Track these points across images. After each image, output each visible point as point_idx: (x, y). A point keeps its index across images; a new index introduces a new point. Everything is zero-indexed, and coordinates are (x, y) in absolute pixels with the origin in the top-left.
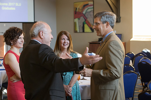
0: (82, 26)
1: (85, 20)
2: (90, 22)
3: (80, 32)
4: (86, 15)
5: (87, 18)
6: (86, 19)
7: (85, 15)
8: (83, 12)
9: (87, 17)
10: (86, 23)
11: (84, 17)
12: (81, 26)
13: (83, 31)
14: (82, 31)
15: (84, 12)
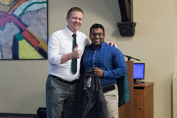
0: (11, 44)
1: (22, 31)
2: (35, 34)
3: (5, 58)
4: (23, 20)
5: (27, 26)
6: (23, 28)
7: (20, 20)
8: (13, 12)
9: (27, 23)
10: (24, 38)
11: (16, 24)
12: (7, 44)
13: (16, 57)
14: (11, 56)
15: (18, 12)
